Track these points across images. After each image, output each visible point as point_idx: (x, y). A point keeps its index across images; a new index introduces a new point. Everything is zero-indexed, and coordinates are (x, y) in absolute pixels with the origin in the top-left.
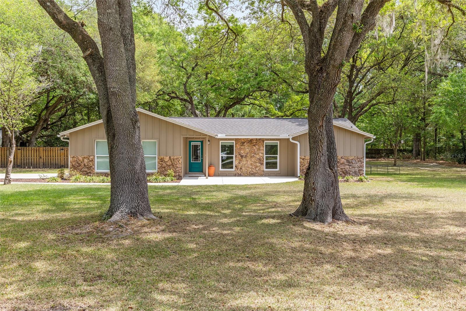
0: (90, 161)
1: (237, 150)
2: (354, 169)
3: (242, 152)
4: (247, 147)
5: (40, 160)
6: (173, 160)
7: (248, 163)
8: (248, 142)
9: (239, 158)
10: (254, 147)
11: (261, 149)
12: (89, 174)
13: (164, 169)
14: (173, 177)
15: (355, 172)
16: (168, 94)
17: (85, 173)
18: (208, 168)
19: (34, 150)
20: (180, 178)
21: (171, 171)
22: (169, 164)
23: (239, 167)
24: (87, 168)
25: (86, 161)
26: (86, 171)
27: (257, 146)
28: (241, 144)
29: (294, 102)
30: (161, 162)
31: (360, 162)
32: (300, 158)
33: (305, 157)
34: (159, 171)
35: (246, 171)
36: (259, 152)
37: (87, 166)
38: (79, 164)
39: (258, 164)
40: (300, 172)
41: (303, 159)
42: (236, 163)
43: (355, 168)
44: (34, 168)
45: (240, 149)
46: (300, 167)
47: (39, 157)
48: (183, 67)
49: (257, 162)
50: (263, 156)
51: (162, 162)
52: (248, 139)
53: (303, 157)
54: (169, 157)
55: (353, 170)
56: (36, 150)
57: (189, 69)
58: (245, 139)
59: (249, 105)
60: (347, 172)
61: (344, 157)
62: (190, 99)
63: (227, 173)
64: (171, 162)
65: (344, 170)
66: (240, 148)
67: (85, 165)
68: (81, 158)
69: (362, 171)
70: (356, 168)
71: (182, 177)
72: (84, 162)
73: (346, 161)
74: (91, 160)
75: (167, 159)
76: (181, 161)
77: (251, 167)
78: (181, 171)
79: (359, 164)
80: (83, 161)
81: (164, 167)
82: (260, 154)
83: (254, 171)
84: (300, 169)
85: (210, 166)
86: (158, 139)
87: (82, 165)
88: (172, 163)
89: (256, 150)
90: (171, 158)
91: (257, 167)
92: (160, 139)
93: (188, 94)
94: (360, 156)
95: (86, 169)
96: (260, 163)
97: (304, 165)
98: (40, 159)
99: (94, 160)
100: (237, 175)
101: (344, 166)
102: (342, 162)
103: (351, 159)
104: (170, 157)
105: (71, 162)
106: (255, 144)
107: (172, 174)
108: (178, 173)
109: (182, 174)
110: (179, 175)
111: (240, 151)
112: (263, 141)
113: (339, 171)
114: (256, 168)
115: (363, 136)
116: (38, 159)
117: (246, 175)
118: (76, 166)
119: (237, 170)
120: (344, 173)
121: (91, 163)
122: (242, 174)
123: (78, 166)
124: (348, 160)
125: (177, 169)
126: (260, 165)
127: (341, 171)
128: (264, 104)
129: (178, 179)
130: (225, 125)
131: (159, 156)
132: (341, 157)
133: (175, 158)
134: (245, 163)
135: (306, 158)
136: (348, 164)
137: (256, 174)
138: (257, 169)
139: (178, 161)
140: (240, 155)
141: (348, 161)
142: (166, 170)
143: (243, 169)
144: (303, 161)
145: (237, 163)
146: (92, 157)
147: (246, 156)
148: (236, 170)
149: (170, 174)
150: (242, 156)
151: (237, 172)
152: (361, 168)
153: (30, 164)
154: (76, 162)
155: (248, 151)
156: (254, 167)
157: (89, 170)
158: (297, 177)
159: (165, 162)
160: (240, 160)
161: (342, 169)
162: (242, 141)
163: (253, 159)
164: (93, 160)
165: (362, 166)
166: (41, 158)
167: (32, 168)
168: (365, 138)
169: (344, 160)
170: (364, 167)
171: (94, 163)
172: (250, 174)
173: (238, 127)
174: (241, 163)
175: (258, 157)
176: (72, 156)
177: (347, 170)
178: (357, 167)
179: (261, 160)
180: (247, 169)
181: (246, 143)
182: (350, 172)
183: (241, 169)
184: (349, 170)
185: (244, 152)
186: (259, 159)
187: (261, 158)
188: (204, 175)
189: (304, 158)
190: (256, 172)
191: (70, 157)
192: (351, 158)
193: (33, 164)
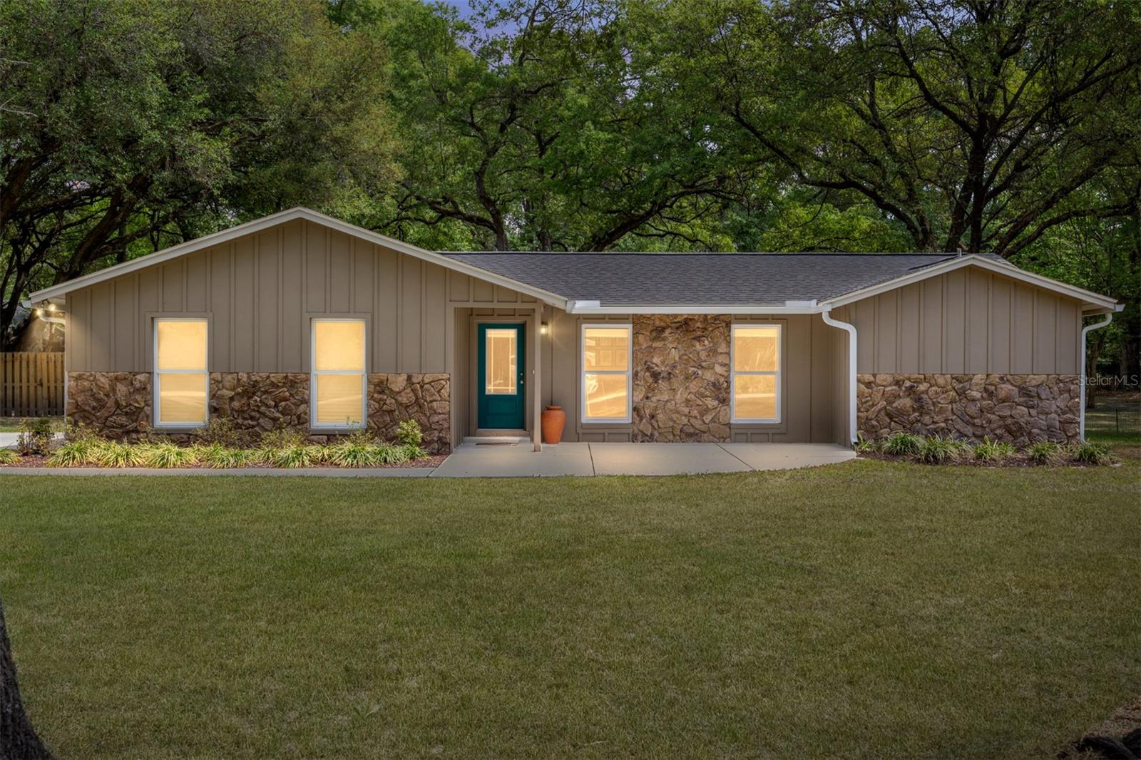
0: (138, 390)
1: (640, 356)
2: (1044, 417)
3: (655, 360)
4: (672, 342)
5: (39, 392)
6: (422, 387)
7: (678, 397)
8: (677, 328)
9: (646, 382)
10: (697, 344)
11: (720, 351)
12: (134, 436)
13: (388, 419)
14: (419, 445)
15: (1049, 427)
16: (433, 205)
17: (119, 431)
18: (542, 414)
19: (21, 362)
20: (441, 448)
21: (409, 427)
22: (405, 400)
23: (648, 412)
24: (126, 414)
25: (122, 389)
26: (122, 426)
27: (706, 342)
28: (654, 334)
29: (796, 225)
30: (380, 393)
31: (1066, 395)
32: (859, 381)
33: (874, 376)
34: (373, 425)
35: (671, 424)
36: (713, 360)
37: (127, 409)
38: (98, 400)
39: (711, 403)
40: (859, 429)
41: (868, 385)
42: (636, 399)
43: (1047, 414)
44: (21, 416)
45: (651, 351)
46: (859, 410)
47: (36, 382)
48: (473, 125)
49: (707, 393)
50: (726, 374)
51: (382, 392)
52: (676, 316)
53: (869, 378)
54: (405, 377)
55: (1043, 423)
56: (28, 362)
57: (492, 130)
58: (668, 315)
59: (661, 236)
60: (1020, 428)
61: (1009, 377)
62: (493, 216)
63: (606, 431)
64: (411, 394)
65: (1009, 421)
66: (651, 347)
67: (118, 405)
68: (104, 381)
69: (1072, 426)
70: (1053, 415)
71: (452, 445)
72: (115, 393)
73: (1016, 390)
74: (137, 385)
75: (399, 383)
76: (449, 389)
77: (686, 410)
78: (446, 425)
79: (1061, 402)
80: (114, 390)
81: (391, 412)
82: (718, 369)
83: (698, 424)
84: (858, 417)
85: (548, 408)
86: (369, 316)
87: (111, 403)
88: (417, 399)
89: (703, 355)
90: (415, 380)
91: (707, 410)
92: (376, 314)
93: (486, 201)
94: (1066, 373)
95: (123, 419)
96: (718, 399)
97: (873, 405)
98: (39, 388)
99: (149, 387)
100: (639, 437)
101: (1011, 407)
102: (1002, 394)
103: (1034, 383)
104: (409, 378)
105: (72, 395)
106: (699, 333)
107: (415, 435)
108: (436, 433)
109: (452, 437)
110: (440, 439)
111: (648, 359)
112: (728, 325)
113: (993, 426)
114: (702, 415)
115: (1077, 303)
116: (32, 389)
117: (671, 437)
118: (87, 408)
119: (641, 420)
120: (1010, 433)
121: (138, 397)
122: (656, 434)
123: (94, 408)
124: (1023, 388)
125: (436, 418)
126: (716, 403)
127: (1000, 427)
128: (704, 235)
129: (438, 453)
130: (597, 274)
131: (372, 372)
132: (1002, 379)
133: (427, 381)
134: (666, 397)
135: (878, 381)
136: (1026, 402)
137: (705, 436)
138: (708, 418)
139: (439, 392)
140: (648, 369)
141: (1024, 391)
142: (395, 423)
143: (660, 417)
144: (867, 390)
145: (641, 397)
146: (141, 377)
147: (670, 374)
148: (637, 422)
149: (407, 436)
150: (656, 376)
151: (641, 427)
152: (1071, 416)
153: (9, 404)
154: (89, 393)
155: (677, 359)
156: (695, 413)
157: (133, 422)
158: (846, 445)
159: (394, 394)
160: (651, 389)
161: (1002, 418)
162: (658, 323)
163: (694, 386)
164: (145, 389)
165: (1073, 410)
166: (41, 385)
167: (16, 416)
168: (1084, 312)
169: (1010, 387)
170: (1079, 411)
171: (149, 397)
172: (683, 436)
173: (642, 279)
174: (654, 399)
175: (709, 376)
176: (75, 374)
177: (1022, 422)
178: (1056, 412)
179: (719, 389)
180: (675, 416)
181: (668, 331)
182: (1033, 427)
183: (652, 417)
184: (1027, 423)
185: (663, 362)
186: (714, 384)
187: (722, 380)
188: (528, 439)
189: (872, 379)
190: (703, 428)
191: (69, 377)
192: (1034, 380)
193: (17, 403)
